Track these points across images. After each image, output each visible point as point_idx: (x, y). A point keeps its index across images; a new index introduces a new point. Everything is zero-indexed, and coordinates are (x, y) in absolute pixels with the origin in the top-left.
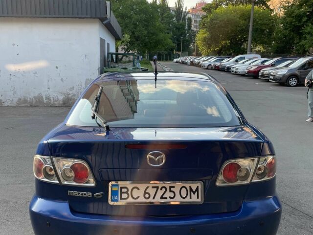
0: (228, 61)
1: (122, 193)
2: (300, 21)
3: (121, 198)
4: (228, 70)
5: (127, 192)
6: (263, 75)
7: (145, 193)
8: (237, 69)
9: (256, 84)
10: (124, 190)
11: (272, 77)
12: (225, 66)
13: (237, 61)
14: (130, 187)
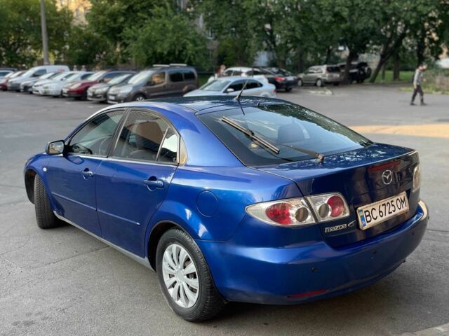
0: (19, 75)
1: (366, 216)
2: (115, 21)
3: (368, 222)
4: (27, 90)
5: (369, 215)
6: (94, 96)
7: (380, 212)
8: (47, 88)
9: (90, 109)
10: (367, 214)
11: (113, 98)
12: (19, 84)
13: (35, 75)
14: (370, 209)
